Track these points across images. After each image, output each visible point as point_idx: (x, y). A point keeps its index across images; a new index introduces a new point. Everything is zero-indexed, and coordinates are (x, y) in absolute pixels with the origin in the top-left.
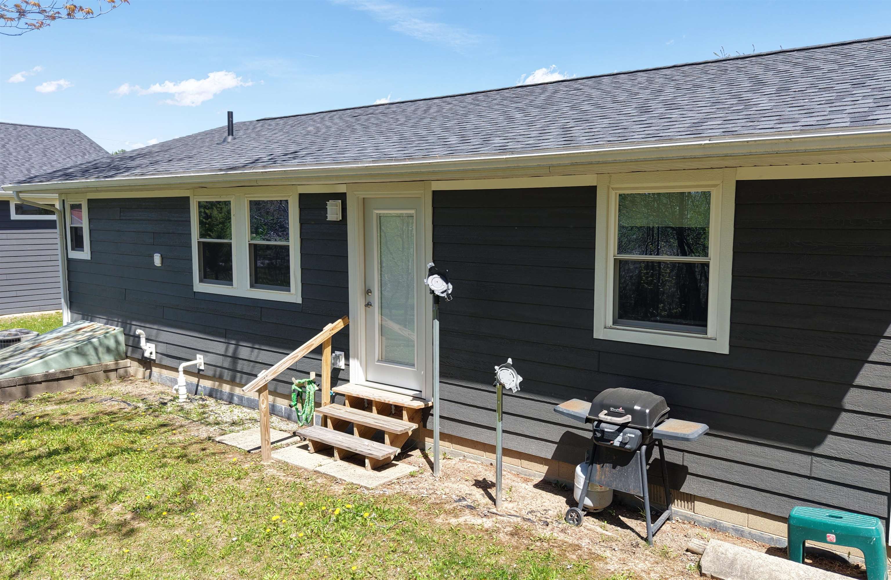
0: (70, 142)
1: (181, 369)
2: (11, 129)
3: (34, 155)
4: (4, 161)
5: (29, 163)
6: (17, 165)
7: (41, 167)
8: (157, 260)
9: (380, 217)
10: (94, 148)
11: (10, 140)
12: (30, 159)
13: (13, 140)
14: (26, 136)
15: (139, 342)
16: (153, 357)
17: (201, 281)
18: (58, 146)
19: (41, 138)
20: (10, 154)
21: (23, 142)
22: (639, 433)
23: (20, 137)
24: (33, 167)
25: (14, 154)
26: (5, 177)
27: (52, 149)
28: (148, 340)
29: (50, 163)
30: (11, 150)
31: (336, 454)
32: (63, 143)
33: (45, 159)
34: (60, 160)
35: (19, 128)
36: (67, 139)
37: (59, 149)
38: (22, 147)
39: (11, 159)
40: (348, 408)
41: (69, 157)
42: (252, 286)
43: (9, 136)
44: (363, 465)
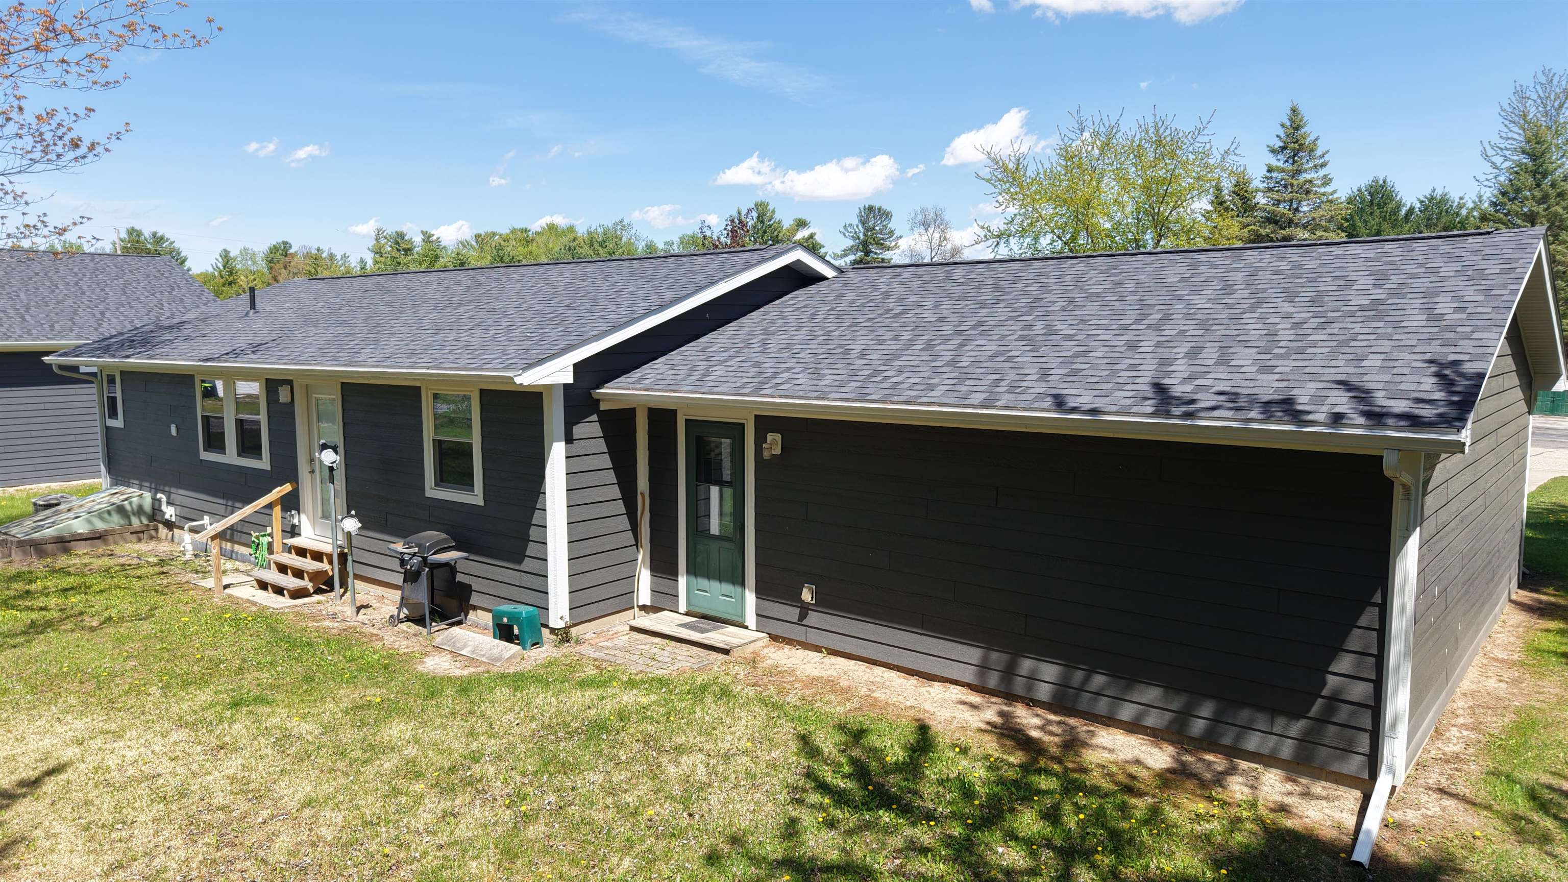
0: (158, 275)
1: (186, 527)
2: (87, 261)
3: (111, 293)
4: (75, 303)
5: (104, 304)
6: (89, 307)
7: (117, 309)
8: (173, 429)
9: (317, 399)
10: (187, 280)
11: (84, 275)
12: (106, 298)
13: (88, 276)
14: (104, 269)
15: (160, 505)
16: (173, 519)
17: (205, 450)
18: (142, 279)
19: (122, 270)
20: (83, 293)
21: (100, 276)
22: (420, 559)
23: (98, 270)
24: (108, 309)
25: (88, 293)
26: (74, 324)
27: (134, 284)
28: (169, 503)
29: (129, 303)
30: (85, 288)
31: (270, 588)
32: (148, 276)
33: (124, 298)
34: (142, 298)
35: (98, 259)
36: (154, 270)
37: (142, 284)
38: (98, 284)
39: (83, 300)
40: (293, 556)
41: (153, 295)
42: (239, 455)
43: (84, 270)
44: (283, 595)
